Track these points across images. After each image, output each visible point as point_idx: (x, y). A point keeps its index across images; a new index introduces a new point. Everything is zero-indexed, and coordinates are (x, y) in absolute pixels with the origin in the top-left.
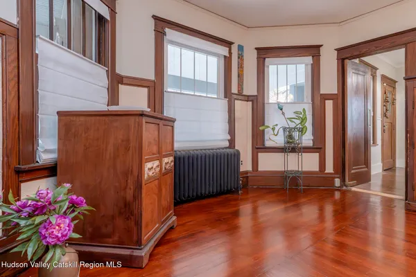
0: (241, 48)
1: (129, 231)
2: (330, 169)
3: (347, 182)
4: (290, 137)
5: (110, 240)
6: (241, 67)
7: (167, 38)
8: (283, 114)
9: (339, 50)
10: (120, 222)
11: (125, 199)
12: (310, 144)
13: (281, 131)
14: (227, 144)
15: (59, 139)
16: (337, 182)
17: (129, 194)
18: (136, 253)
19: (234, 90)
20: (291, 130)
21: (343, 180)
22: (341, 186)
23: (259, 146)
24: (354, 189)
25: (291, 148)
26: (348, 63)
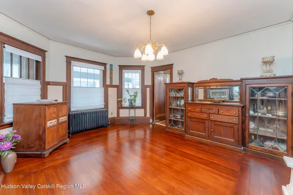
0: (111, 65)
1: (41, 145)
2: (148, 115)
3: (155, 121)
4: (131, 103)
5: (34, 149)
6: (111, 73)
7: (72, 64)
8: (129, 93)
9: (152, 68)
10: (37, 142)
11: (39, 134)
12: (140, 105)
13: (128, 101)
14: (103, 106)
15: (14, 113)
16: (151, 121)
17: (41, 133)
18: (43, 153)
19: (108, 83)
20: (131, 100)
21: (153, 120)
22: (153, 122)
23: (120, 106)
24: (157, 123)
25: (132, 107)
26: (155, 73)
